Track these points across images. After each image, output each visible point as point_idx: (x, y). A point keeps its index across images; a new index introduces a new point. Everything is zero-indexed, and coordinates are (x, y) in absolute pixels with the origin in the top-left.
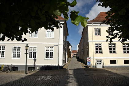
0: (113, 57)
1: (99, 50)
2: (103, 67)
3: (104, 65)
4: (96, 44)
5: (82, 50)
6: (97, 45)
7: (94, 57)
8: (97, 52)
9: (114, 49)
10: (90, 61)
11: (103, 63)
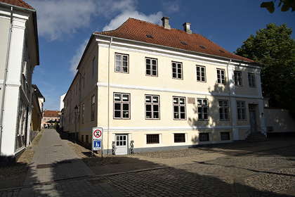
0: (153, 126)
1: (122, 109)
2: (131, 151)
3: (132, 146)
4: (116, 94)
5: (76, 108)
6: (119, 96)
7: (110, 127)
8: (117, 115)
9: (156, 108)
10: (100, 138)
11: (130, 142)
